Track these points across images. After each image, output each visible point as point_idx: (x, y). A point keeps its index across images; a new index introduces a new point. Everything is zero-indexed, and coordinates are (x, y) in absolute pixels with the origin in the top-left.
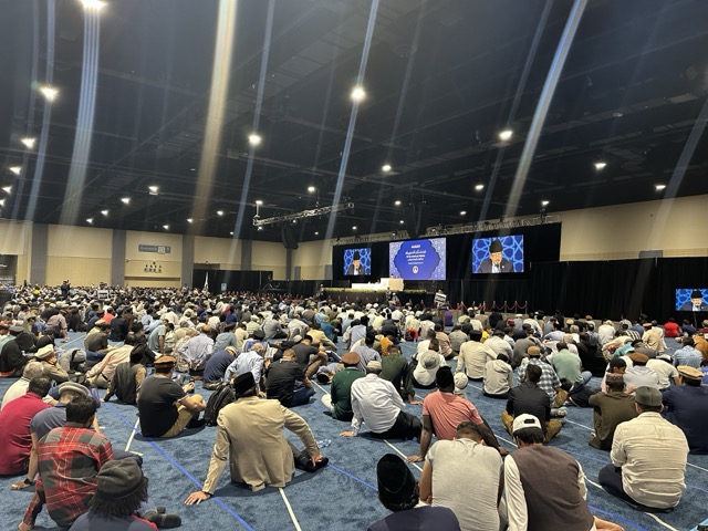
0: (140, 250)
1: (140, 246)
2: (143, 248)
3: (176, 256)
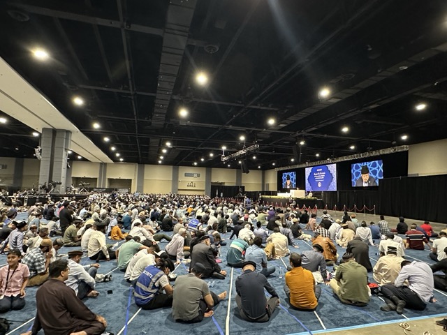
2: (186, 175)
3: (203, 178)
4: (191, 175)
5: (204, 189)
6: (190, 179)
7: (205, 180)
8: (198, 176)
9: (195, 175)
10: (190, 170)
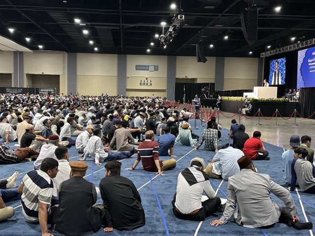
0: (136, 70)
1: (136, 66)
2: (139, 68)
3: (163, 73)
4: (145, 68)
5: (165, 88)
6: (144, 74)
7: (165, 75)
8: (156, 68)
9: (151, 68)
10: (143, 60)
